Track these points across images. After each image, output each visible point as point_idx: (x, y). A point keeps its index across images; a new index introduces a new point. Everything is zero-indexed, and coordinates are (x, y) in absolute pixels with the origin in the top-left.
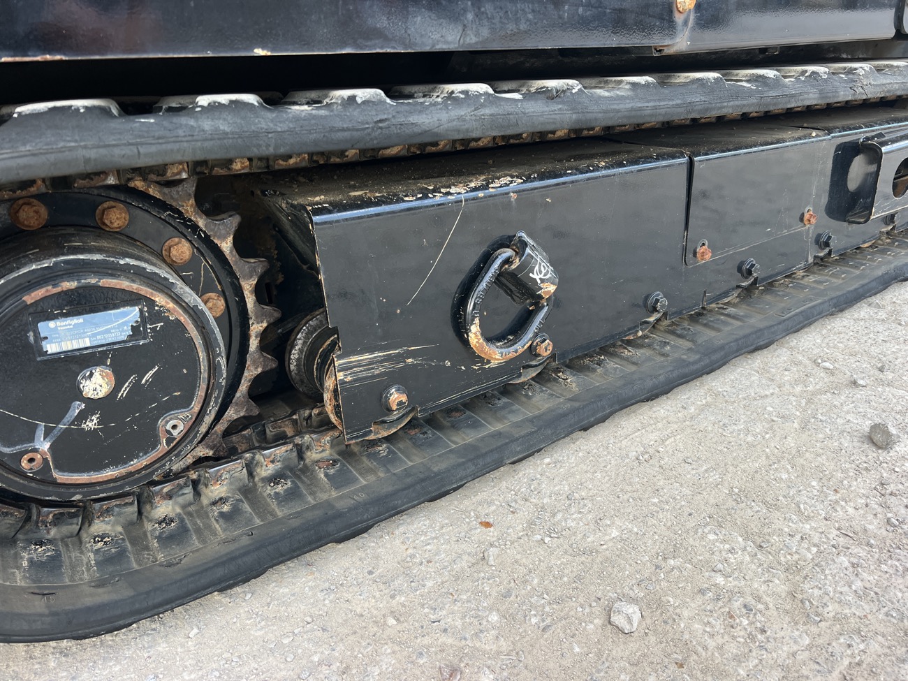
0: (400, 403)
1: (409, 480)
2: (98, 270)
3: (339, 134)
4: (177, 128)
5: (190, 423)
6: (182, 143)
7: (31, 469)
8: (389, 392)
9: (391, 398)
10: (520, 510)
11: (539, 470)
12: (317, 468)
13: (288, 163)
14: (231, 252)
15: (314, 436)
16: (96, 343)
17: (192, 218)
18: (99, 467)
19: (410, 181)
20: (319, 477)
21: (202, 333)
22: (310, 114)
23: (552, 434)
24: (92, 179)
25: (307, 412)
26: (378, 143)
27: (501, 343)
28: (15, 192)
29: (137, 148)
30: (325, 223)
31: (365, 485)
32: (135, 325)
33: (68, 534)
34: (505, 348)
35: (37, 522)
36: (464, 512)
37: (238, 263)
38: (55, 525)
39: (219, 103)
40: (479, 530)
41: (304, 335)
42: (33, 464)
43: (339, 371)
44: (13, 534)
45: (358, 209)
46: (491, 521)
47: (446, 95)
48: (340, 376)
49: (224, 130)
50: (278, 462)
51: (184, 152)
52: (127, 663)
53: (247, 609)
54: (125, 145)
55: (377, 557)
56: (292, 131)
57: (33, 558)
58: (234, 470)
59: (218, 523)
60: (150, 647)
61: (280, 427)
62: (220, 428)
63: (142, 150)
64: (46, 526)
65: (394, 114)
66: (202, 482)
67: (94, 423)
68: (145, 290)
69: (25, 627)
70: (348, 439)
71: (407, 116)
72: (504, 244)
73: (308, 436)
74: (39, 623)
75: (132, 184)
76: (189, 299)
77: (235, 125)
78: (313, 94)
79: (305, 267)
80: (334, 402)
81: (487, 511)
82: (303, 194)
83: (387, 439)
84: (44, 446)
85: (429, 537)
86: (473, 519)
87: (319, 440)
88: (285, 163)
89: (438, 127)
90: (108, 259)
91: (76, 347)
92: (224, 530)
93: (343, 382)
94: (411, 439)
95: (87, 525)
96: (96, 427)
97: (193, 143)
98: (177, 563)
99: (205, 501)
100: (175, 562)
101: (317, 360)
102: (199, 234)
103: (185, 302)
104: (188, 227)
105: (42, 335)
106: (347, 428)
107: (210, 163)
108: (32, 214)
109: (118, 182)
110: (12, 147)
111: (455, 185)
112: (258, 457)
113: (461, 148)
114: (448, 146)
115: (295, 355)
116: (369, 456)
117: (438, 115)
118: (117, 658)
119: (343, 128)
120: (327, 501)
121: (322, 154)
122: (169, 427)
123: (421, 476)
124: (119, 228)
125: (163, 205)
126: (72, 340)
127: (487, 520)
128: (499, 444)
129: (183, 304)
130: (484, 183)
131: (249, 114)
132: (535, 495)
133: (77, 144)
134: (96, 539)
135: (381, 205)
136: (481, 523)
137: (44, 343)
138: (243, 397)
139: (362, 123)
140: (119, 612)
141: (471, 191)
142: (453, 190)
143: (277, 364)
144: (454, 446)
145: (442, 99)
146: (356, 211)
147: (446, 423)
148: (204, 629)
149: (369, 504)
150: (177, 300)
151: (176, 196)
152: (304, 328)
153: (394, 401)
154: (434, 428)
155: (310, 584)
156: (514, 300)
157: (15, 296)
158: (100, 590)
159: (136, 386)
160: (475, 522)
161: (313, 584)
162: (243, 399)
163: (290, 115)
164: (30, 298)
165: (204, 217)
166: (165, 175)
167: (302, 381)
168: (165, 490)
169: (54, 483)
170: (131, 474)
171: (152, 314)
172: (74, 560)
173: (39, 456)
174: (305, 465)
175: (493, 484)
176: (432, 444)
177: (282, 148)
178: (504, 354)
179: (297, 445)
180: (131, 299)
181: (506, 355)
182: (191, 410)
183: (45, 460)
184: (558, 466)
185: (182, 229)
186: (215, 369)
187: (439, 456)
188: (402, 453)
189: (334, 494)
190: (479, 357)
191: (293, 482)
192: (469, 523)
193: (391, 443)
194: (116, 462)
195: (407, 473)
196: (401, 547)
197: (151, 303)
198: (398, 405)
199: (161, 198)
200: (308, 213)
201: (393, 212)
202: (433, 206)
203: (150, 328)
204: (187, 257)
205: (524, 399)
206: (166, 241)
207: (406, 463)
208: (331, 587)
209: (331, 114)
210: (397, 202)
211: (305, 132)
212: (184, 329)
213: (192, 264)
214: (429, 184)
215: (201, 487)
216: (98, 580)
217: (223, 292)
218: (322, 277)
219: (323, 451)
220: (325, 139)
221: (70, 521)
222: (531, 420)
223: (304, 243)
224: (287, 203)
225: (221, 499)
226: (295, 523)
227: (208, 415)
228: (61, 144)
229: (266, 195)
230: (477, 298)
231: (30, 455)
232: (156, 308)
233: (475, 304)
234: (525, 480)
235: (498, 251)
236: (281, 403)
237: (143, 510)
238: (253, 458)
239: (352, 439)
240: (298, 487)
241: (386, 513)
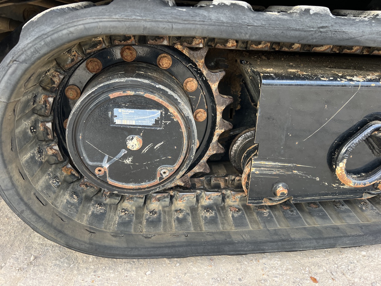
0: (283, 194)
1: (276, 237)
2: (146, 88)
3: (292, 32)
4: (196, 16)
5: (172, 173)
6: (197, 25)
7: (99, 174)
8: (278, 185)
9: (278, 189)
10: (338, 279)
11: (357, 258)
12: (229, 210)
13: (257, 47)
14: (216, 90)
15: (232, 192)
16: (137, 124)
17: (201, 69)
18: (127, 182)
19: (327, 68)
20: (229, 216)
21: (188, 131)
22: (277, 18)
23: (373, 240)
24: (156, 41)
25: (233, 177)
26: (316, 42)
27: (356, 176)
28: (121, 42)
29: (172, 25)
30: (269, 85)
31: (251, 231)
32: (157, 119)
33: (113, 203)
34: (358, 180)
35: (103, 194)
36: (303, 266)
37: (218, 97)
38: (109, 197)
39: (224, 4)
40: (309, 281)
41: (242, 139)
42: (100, 172)
43: (253, 167)
44: (92, 196)
45: (290, 80)
46: (318, 279)
47: (372, 17)
48: (253, 170)
49: (223, 20)
50: (212, 199)
51: (197, 31)
52: (117, 274)
53: (175, 272)
54: (166, 22)
55: (246, 272)
56: (263, 27)
57: (94, 211)
58: (190, 197)
59: (174, 222)
60: (129, 271)
61: (218, 181)
62: (190, 174)
63: (174, 26)
64: (106, 197)
65: (333, 24)
66: (175, 197)
67: (129, 161)
68: (165, 103)
69: (78, 246)
70: (249, 203)
71: (341, 26)
72: (378, 118)
73: (229, 191)
74: (84, 246)
75: (176, 47)
76: (186, 112)
77: (230, 18)
78: (283, 8)
79: (252, 104)
80: (247, 180)
81: (317, 271)
82: (261, 66)
83: (271, 207)
84: (106, 165)
85: (278, 273)
86: (306, 273)
87: (234, 195)
88: (256, 47)
89: (361, 36)
90: (151, 83)
91: (128, 124)
92: (176, 228)
93: (253, 173)
94: (283, 212)
95: (122, 201)
96: (130, 163)
97: (203, 26)
98: (150, 238)
99: (173, 208)
100: (149, 237)
101: (245, 154)
102: (203, 78)
103: (183, 113)
104: (198, 73)
105: (115, 115)
106: (249, 197)
107: (216, 40)
108: (129, 54)
109: (168, 44)
110: (110, 15)
111: (357, 76)
112: (203, 193)
113: (367, 53)
114: (359, 51)
115: (235, 147)
116: (258, 213)
117: (363, 29)
118: (115, 269)
119: (296, 28)
120: (229, 232)
121: (278, 44)
122: (162, 172)
123: (283, 238)
124: (166, 68)
125: (188, 60)
126: (127, 120)
127: (315, 277)
128: (336, 235)
129: (182, 114)
130: (377, 77)
131: (240, 13)
132: (350, 273)
133: (141, 18)
134: (123, 210)
135: (305, 80)
136: (311, 277)
137: (115, 118)
138: (204, 163)
139: (310, 27)
140: (117, 253)
141: (367, 81)
142: (355, 78)
143: (224, 151)
144: (307, 226)
145: (369, 18)
146: (289, 81)
147: (306, 208)
148: (153, 273)
149: (250, 243)
150: (180, 111)
151: (195, 56)
152: (243, 135)
153: (279, 192)
154: (298, 209)
155: (208, 271)
156: (373, 153)
157: (107, 93)
158: (114, 239)
159: (151, 149)
160: (307, 275)
161: (210, 272)
162: (203, 164)
163: (265, 17)
164: (113, 95)
165: (207, 70)
166: (191, 44)
167: (235, 161)
168: (158, 196)
169: (107, 183)
170: (140, 189)
171: (167, 116)
172: (110, 217)
173: (103, 170)
174: (224, 205)
175: (324, 254)
176: (295, 219)
177: (254, 36)
178: (356, 184)
179: (223, 194)
180: (157, 106)
181: (357, 185)
182: (174, 167)
183: (105, 172)
184: (370, 260)
185: (195, 73)
186: (190, 150)
187: (296, 229)
188: (276, 218)
189: (234, 229)
190: (338, 180)
191: (215, 213)
192: (304, 274)
193: (271, 210)
194: (136, 181)
195: (276, 232)
196: (261, 271)
197: (167, 110)
198: (281, 194)
199: (188, 56)
200: (260, 77)
201: (311, 85)
202: (338, 86)
203: (164, 123)
204: (194, 89)
205: (359, 211)
206: (186, 79)
207: (276, 226)
208: (218, 279)
209: (291, 19)
210: (316, 80)
211: (271, 28)
212: (180, 127)
213: (196, 93)
214: (339, 72)
215: (174, 199)
216: (115, 233)
217: (207, 109)
218: (258, 115)
219: (235, 201)
220: (282, 34)
221: (116, 197)
222: (361, 227)
223: (255, 92)
224: (251, 70)
225: (180, 210)
226: (209, 238)
227: (181, 171)
228: (134, 17)
229: (242, 63)
230: (349, 147)
231: (99, 168)
232: (169, 113)
233: (347, 150)
234: (346, 261)
235: (374, 122)
236: (223, 167)
237: (147, 202)
238: (201, 194)
239: (251, 203)
240: (217, 217)
241: (258, 251)
